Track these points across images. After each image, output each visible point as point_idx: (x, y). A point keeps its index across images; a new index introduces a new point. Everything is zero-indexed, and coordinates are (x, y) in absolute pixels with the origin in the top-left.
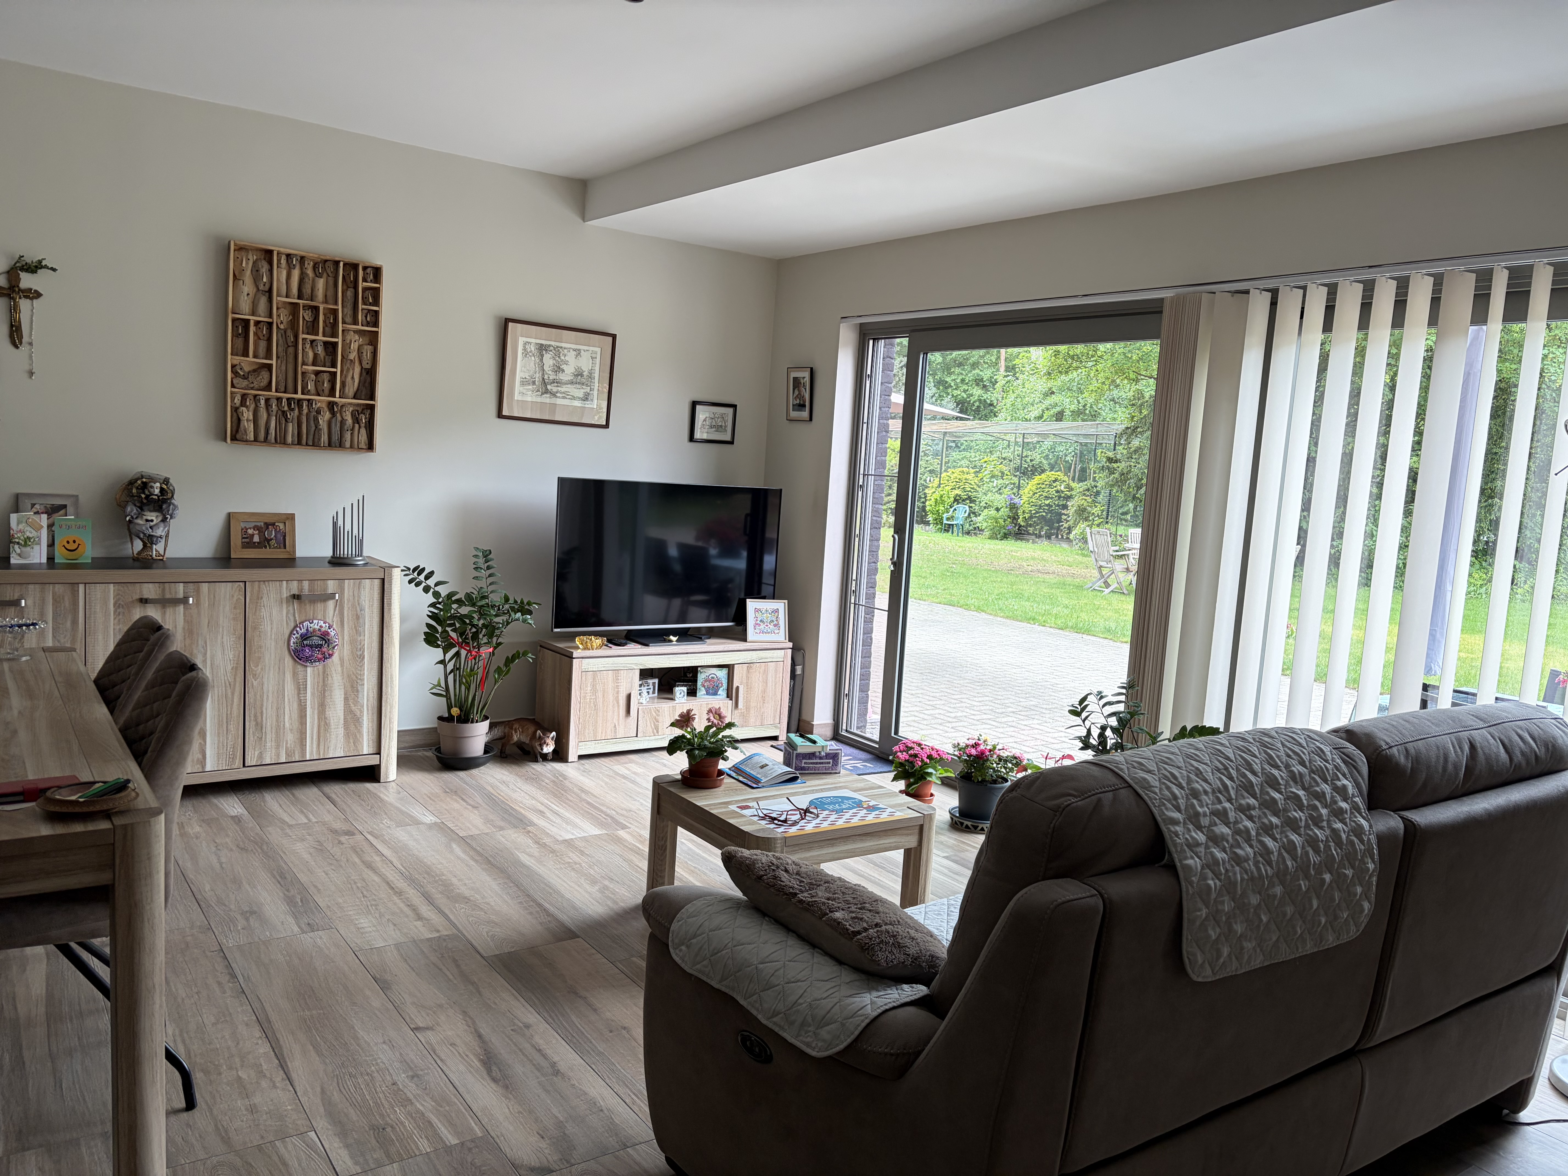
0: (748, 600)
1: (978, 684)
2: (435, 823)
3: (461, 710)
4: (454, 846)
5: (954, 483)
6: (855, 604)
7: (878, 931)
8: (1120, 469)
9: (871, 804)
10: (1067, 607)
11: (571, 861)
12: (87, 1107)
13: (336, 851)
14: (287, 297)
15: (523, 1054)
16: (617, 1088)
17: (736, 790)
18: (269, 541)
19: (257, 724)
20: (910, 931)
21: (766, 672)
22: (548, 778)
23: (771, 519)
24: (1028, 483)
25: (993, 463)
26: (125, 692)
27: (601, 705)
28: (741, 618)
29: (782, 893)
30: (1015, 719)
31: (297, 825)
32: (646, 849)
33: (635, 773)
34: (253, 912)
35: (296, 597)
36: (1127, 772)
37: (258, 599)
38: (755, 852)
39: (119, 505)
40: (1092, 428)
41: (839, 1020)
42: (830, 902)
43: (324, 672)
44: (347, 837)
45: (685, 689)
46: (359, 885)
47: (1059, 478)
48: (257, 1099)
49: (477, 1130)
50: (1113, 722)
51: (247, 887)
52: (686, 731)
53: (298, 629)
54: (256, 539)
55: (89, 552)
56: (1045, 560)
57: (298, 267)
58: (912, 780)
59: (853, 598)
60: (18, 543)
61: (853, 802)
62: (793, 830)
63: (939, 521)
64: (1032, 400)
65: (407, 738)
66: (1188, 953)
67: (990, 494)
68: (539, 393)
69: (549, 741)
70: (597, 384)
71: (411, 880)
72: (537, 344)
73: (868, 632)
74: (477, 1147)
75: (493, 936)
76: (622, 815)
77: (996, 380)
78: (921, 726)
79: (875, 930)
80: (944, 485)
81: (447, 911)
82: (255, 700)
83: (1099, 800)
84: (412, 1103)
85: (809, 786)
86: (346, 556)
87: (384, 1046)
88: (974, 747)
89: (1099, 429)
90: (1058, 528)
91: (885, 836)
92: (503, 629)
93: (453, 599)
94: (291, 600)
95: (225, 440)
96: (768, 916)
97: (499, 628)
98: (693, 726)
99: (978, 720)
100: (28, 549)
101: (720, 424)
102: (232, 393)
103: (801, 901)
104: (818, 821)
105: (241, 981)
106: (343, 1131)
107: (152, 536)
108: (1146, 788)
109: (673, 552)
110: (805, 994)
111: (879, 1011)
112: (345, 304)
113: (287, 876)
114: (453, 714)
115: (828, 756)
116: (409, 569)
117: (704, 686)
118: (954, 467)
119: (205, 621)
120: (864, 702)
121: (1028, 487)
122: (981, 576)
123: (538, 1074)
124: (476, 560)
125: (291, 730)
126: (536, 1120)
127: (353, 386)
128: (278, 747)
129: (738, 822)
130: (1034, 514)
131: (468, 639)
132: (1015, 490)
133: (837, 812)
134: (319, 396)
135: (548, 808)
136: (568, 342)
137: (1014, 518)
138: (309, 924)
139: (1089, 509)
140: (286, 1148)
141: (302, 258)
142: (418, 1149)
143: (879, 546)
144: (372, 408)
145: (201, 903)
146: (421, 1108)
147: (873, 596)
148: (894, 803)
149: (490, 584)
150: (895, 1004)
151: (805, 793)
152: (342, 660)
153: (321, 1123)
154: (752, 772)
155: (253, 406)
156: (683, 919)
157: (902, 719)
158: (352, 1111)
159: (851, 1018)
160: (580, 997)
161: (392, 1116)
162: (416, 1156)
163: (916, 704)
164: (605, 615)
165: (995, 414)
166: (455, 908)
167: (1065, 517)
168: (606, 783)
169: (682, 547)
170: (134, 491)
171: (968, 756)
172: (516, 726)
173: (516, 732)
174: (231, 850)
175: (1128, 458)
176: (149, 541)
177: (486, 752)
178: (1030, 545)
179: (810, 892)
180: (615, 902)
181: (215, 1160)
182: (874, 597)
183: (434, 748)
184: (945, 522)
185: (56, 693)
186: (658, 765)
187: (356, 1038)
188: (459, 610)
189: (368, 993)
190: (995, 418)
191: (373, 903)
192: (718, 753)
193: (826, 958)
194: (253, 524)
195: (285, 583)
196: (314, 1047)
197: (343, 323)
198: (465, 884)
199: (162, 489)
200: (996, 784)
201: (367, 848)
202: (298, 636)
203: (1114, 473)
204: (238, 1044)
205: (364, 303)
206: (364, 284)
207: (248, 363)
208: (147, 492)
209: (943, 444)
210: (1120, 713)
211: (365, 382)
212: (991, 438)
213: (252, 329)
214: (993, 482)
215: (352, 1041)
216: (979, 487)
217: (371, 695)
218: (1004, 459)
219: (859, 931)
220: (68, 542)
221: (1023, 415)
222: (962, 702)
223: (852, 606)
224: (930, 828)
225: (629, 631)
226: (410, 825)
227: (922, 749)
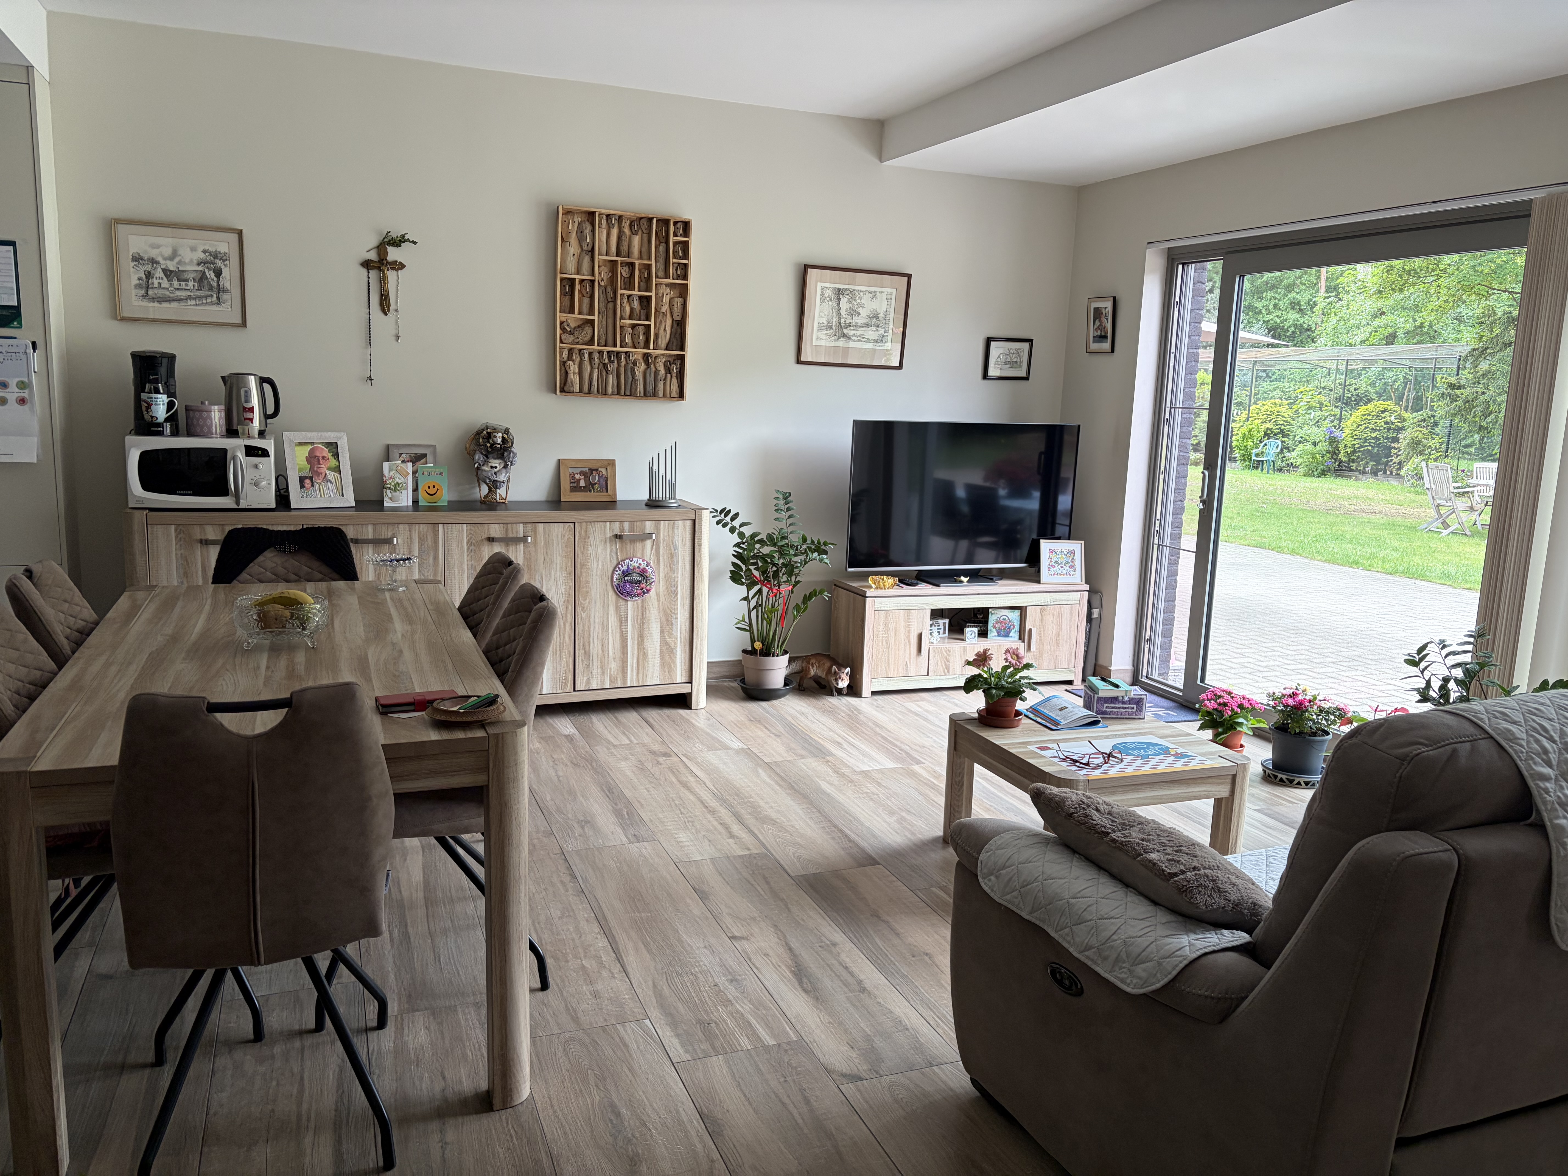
0: (1042, 541)
1: (1293, 632)
2: (742, 749)
3: (763, 645)
4: (760, 771)
5: (1265, 416)
6: (1159, 545)
7: (1196, 874)
8: (1464, 396)
9: (1179, 751)
10: (1397, 550)
11: (868, 791)
12: (461, 980)
13: (656, 770)
14: (607, 255)
15: (831, 969)
16: (921, 1010)
17: (1035, 731)
18: (593, 485)
19: (585, 652)
20: (1230, 876)
21: (1060, 615)
22: (844, 712)
23: (1067, 459)
24: (1351, 415)
25: (1310, 393)
26: (485, 620)
27: (893, 644)
28: (1034, 558)
29: (1093, 832)
30: (1335, 670)
31: (620, 745)
32: (943, 786)
33: (927, 711)
34: (587, 822)
35: (618, 537)
36: (1487, 722)
37: (585, 538)
38: (1064, 789)
39: (469, 454)
40: (1430, 351)
41: (1156, 958)
42: (1144, 843)
43: (642, 606)
44: (664, 758)
45: (976, 630)
46: (677, 802)
47: (1389, 408)
48: (599, 986)
49: (792, 1034)
50: (1458, 673)
51: (581, 799)
52: (983, 670)
53: (620, 566)
54: (582, 483)
55: (445, 496)
56: (1369, 499)
57: (616, 226)
58: (1220, 730)
59: (1156, 538)
60: (390, 488)
61: (1159, 749)
62: (1096, 774)
63: (1246, 457)
64: (1358, 322)
65: (715, 669)
66: (1556, 919)
67: (1306, 427)
68: (836, 338)
69: (844, 676)
70: (891, 326)
71: (723, 801)
72: (834, 288)
73: (1173, 574)
74: (792, 1049)
75: (799, 858)
76: (916, 750)
77: (1314, 302)
78: (1228, 675)
79: (1193, 873)
80: (1253, 418)
81: (756, 832)
82: (584, 630)
83: (1455, 751)
84: (732, 1004)
85: (1111, 731)
86: (660, 499)
87: (706, 951)
88: (1291, 697)
89: (1439, 353)
90: (1386, 464)
91: (1195, 784)
92: (801, 568)
93: (756, 539)
94: (614, 539)
95: (555, 393)
96: (1078, 853)
97: (797, 567)
98: (989, 665)
99: (1292, 670)
100: (398, 493)
101: (1015, 360)
102: (561, 348)
103: (1114, 841)
104: (1122, 765)
105: (581, 881)
106: (674, 1023)
107: (496, 481)
108: (1510, 740)
109: (961, 493)
110: (1119, 931)
111: (1198, 953)
112: (658, 258)
113: (614, 791)
114: (756, 647)
115: (1131, 701)
116: (717, 511)
117: (995, 627)
118: (1265, 398)
119: (541, 558)
120: (1167, 648)
121: (1351, 419)
122: (1295, 516)
123: (846, 990)
124: (777, 502)
125: (614, 659)
126: (846, 1031)
127: (665, 337)
128: (603, 673)
129: (1038, 763)
130: (1358, 448)
131: (769, 577)
132: (1336, 423)
133: (1142, 757)
134: (635, 348)
135: (845, 740)
136: (861, 284)
137: (1334, 453)
138: (635, 835)
139: (1425, 441)
140: (626, 1031)
141: (620, 217)
142: (740, 1045)
143: (1186, 484)
144: (682, 358)
145: (544, 811)
146: (741, 1009)
147: (1179, 536)
148: (1204, 751)
149: (790, 525)
150: (1215, 948)
151: (1107, 737)
152: (658, 595)
153: (655, 1013)
154: (1050, 714)
155: (578, 359)
156: (992, 850)
157: (1209, 667)
158: (680, 1005)
159: (1169, 957)
160: (883, 921)
161: (715, 1014)
162: (738, 1051)
163: (1222, 651)
164: (894, 555)
165: (1313, 340)
166: (763, 828)
167: (1396, 451)
168: (899, 719)
169: (970, 488)
170: (481, 440)
171: (1284, 706)
172: (813, 661)
173: (813, 667)
174: (567, 765)
175: (1474, 383)
176: (494, 485)
177: (786, 684)
178: (1352, 482)
179: (1123, 832)
180: (913, 833)
181: (567, 1035)
182: (1180, 538)
183: (739, 679)
184: (1254, 458)
185: (430, 619)
186: (950, 705)
187: (680, 941)
188: (761, 550)
189: (688, 901)
190: (1313, 344)
191: (690, 819)
192: (1015, 692)
193: (1141, 898)
194: (580, 470)
195: (608, 523)
196: (645, 946)
197: (657, 277)
198: (772, 807)
199: (503, 438)
200: (1315, 736)
201: (683, 769)
202: (620, 572)
203: (1456, 401)
204: (580, 937)
205: (675, 257)
206: (675, 238)
207: (573, 319)
208: (491, 441)
209: (1253, 374)
210: (1466, 664)
211: (676, 333)
212: (1308, 366)
213: (577, 287)
214: (1311, 414)
215: (677, 943)
216: (1294, 420)
217: (684, 628)
218: (1324, 388)
219: (1176, 873)
220: (429, 487)
221: (1347, 339)
222: (1274, 651)
223: (1156, 547)
224: (1244, 778)
225: (920, 571)
226: (720, 750)
227: (1232, 697)
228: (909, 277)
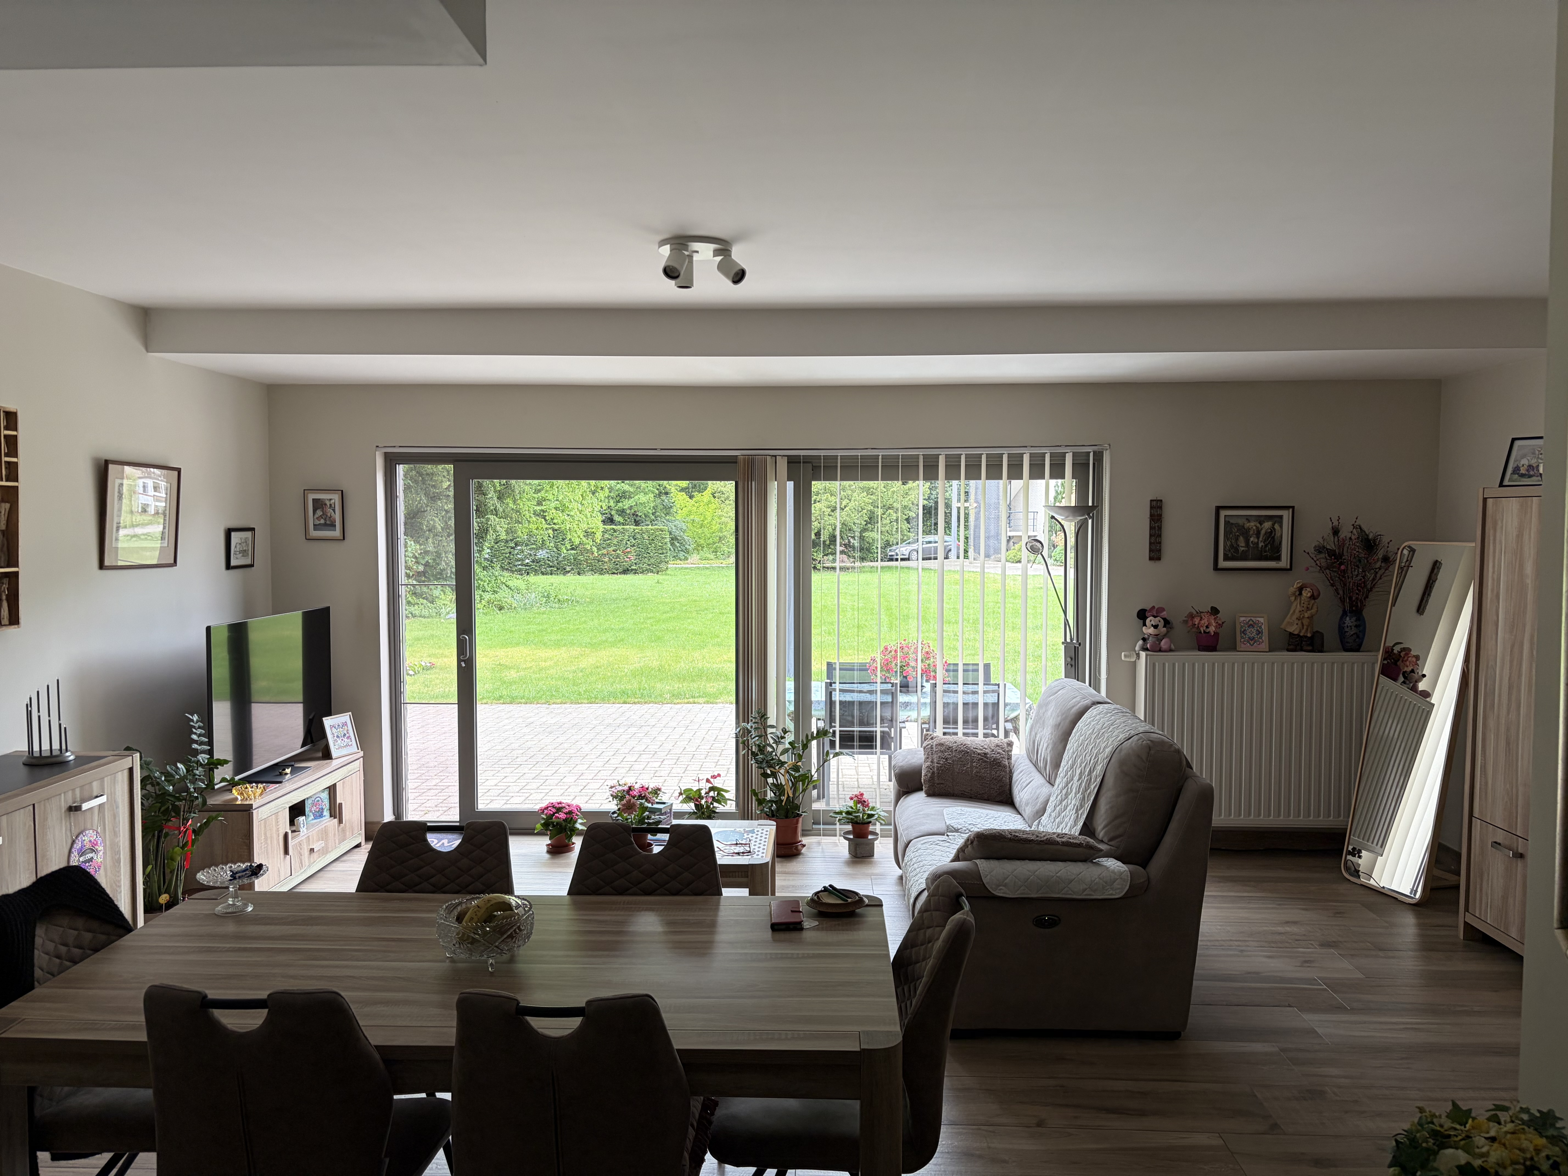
0: (324, 719)
27: (270, 852)
35: (72, 809)
37: (44, 821)
45: (304, 818)
53: (76, 846)
59: (402, 698)
70: (168, 522)
86: (48, 752)
94: (68, 813)
101: (245, 548)
114: (162, 901)
117: (311, 811)
119: (6, 862)
152: (106, 869)
195: (62, 796)
202: (76, 853)
205: (4, 455)
206: (5, 432)
211: (3, 546)
228: (179, 471)
